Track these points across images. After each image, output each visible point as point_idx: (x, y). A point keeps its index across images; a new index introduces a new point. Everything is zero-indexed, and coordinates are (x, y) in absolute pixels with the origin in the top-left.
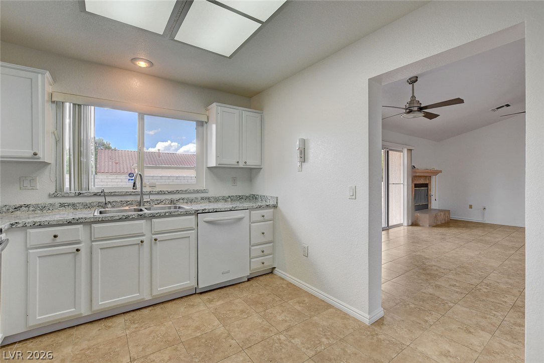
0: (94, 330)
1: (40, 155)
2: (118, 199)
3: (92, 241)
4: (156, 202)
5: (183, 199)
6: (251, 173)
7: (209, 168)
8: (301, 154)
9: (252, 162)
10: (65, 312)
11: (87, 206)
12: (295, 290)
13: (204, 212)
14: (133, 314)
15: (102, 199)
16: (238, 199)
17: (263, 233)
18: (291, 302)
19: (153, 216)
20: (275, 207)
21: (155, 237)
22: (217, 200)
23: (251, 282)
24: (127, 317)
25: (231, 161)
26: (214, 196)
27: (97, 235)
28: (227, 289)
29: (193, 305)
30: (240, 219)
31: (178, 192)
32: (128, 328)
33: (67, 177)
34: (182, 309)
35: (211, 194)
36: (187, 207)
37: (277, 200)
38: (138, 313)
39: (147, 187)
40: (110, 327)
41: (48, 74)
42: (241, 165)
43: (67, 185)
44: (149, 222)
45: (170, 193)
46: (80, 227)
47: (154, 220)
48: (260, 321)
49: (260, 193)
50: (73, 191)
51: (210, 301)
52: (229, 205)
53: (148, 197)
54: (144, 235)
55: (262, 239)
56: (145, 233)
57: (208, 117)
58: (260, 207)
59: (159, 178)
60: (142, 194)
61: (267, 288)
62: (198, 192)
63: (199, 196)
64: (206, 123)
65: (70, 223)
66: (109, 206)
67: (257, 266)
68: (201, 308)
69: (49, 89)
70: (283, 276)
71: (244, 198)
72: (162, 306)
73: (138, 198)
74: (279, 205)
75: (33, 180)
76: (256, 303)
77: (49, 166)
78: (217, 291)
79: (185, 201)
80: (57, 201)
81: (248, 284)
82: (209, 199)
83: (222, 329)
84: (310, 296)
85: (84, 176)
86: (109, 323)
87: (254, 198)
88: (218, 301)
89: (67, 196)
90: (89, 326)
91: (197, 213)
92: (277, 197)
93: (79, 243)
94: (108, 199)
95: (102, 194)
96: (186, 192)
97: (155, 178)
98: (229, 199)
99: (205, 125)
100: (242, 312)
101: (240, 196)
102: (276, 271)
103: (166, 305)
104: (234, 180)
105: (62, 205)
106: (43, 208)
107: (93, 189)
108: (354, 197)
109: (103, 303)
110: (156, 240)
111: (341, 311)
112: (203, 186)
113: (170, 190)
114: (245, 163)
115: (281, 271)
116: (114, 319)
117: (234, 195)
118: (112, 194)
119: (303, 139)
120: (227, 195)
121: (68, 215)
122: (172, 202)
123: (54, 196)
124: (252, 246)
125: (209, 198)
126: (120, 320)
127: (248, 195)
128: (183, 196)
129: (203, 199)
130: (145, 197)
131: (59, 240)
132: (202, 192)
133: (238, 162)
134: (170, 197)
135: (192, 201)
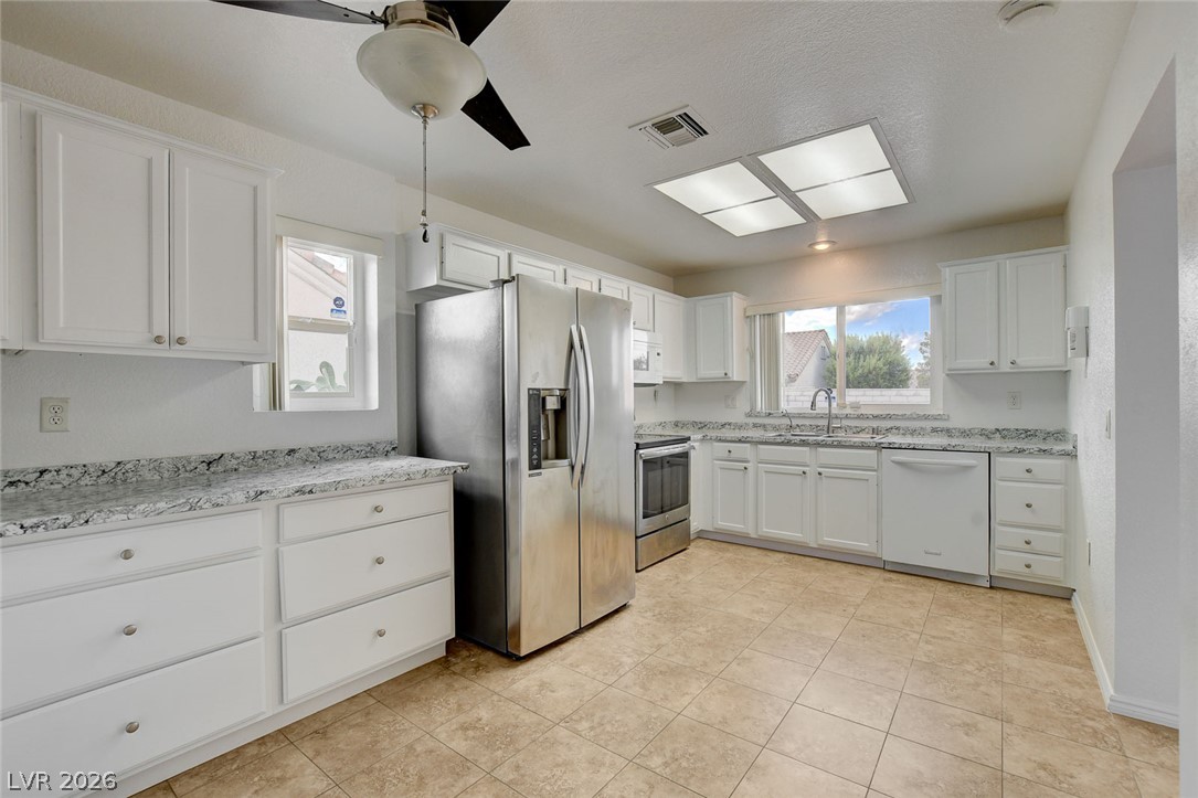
1: (730, 375)
2: (809, 422)
3: (760, 463)
4: (855, 430)
5: (897, 428)
6: (1065, 383)
9: (1035, 357)
10: (736, 526)
11: (776, 428)
13: (891, 447)
14: (795, 556)
15: (788, 421)
16: (1023, 436)
17: (1028, 506)
19: (817, 444)
20: (1069, 455)
21: (820, 470)
22: (965, 433)
23: (996, 592)
24: (788, 556)
25: (979, 362)
26: (960, 426)
27: (763, 456)
30: (967, 468)
31: (889, 417)
33: (759, 393)
35: (958, 421)
37: (1076, 441)
38: (801, 557)
39: (848, 408)
42: (1005, 367)
43: (759, 405)
44: (813, 450)
45: (875, 417)
46: (748, 445)
47: (820, 449)
48: (917, 616)
50: (763, 411)
53: (838, 421)
54: (808, 466)
55: (1026, 517)
56: (811, 463)
58: (1021, 451)
62: (926, 417)
63: (928, 425)
65: (740, 441)
66: (798, 430)
67: (1010, 565)
68: (867, 580)
71: (1042, 435)
73: (824, 422)
74: (1079, 453)
77: (746, 385)
79: (901, 431)
80: (751, 421)
82: (949, 432)
86: (770, 553)
87: (1064, 435)
89: (758, 415)
90: (756, 549)
91: (879, 447)
92: (1076, 436)
93: (747, 462)
94: (797, 422)
95: (791, 415)
96: (903, 417)
100: (910, 602)
101: (1027, 431)
102: (1078, 601)
104: (1013, 398)
105: (755, 426)
106: (740, 427)
107: (783, 410)
109: (769, 531)
110: (820, 474)
112: (938, 410)
113: (876, 413)
114: (1014, 363)
116: (777, 554)
117: (1012, 427)
118: (802, 416)
120: (992, 427)
122: (877, 431)
123: (749, 415)
124: (1000, 524)
125: (948, 430)
126: (781, 556)
127: (1051, 429)
128: (898, 423)
129: (934, 430)
130: (834, 421)
131: (733, 455)
132: (935, 418)
133: (992, 364)
134: (875, 424)
135: (913, 432)
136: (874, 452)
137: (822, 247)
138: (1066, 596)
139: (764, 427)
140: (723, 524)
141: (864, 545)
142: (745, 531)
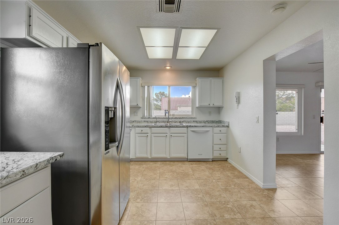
0: (152, 163)
1: (138, 105)
2: (161, 120)
3: (152, 134)
4: (174, 122)
5: (185, 121)
6: (219, 109)
7: (196, 107)
8: (237, 100)
9: (217, 104)
10: (144, 155)
11: (151, 122)
12: (233, 168)
13: (190, 127)
14: (163, 162)
15: (155, 120)
17: (220, 139)
18: (227, 172)
19: (170, 127)
20: (228, 127)
21: (171, 134)
22: (200, 122)
23: (213, 162)
24: (161, 162)
25: (206, 104)
27: (153, 131)
28: (201, 162)
29: (184, 164)
30: (208, 131)
31: (183, 118)
32: (161, 165)
33: (146, 111)
34: (180, 164)
35: (198, 119)
36: (184, 124)
37: (229, 123)
38: (165, 162)
39: (171, 116)
40: (156, 164)
41: (140, 78)
42: (211, 105)
43: (146, 115)
44: (169, 128)
45: (180, 118)
46: (148, 128)
47: (171, 128)
48: (208, 174)
49: (223, 120)
50: (147, 117)
51: (192, 164)
52: (203, 124)
53: (171, 119)
54: (167, 134)
55: (219, 142)
56: (168, 133)
57: (196, 84)
58: (219, 126)
59: (187, 112)
60: (169, 118)
61: (220, 165)
62: (192, 118)
63: (192, 120)
64: (196, 87)
65: (145, 127)
66: (158, 122)
67: (217, 154)
68: (187, 165)
69: (141, 82)
70: (231, 163)
71: (215, 122)
72: (174, 162)
73: (167, 120)
74: (230, 126)
75: (137, 113)
76: (210, 169)
77: (141, 108)
78: (196, 162)
81: (212, 162)
82: (197, 122)
83: (192, 173)
84: (240, 172)
85: (150, 111)
86: (156, 163)
87: (220, 122)
88: (195, 165)
89: (145, 118)
90: (151, 162)
91: (187, 127)
92: (229, 122)
93: (148, 134)
94: (158, 120)
95: (155, 118)
96: (186, 118)
97: (185, 112)
98: (207, 122)
99: (195, 87)
100: (202, 170)
101: (213, 121)
102: (229, 160)
103: (175, 162)
104: (210, 113)
105: (144, 121)
106: (139, 122)
107: (153, 116)
108: (258, 122)
109: (155, 155)
110: (171, 136)
111: (252, 181)
112: (194, 116)
113: (180, 117)
114: (213, 104)
115: (231, 160)
116: (158, 162)
117: (210, 120)
118: (159, 118)
119: (238, 92)
120: (206, 120)
121: (146, 124)
122: (180, 122)
123: (142, 118)
124: (214, 145)
125: (197, 121)
126: (160, 163)
127: (217, 121)
128: (185, 120)
129: (194, 121)
130: (170, 119)
131: (143, 132)
132: (194, 118)
133: (209, 104)
134: (179, 120)
135: (189, 122)
136: (186, 128)
137: (168, 68)
138: (226, 160)
139: (147, 122)
140: (139, 155)
141: (183, 155)
142: (147, 156)
